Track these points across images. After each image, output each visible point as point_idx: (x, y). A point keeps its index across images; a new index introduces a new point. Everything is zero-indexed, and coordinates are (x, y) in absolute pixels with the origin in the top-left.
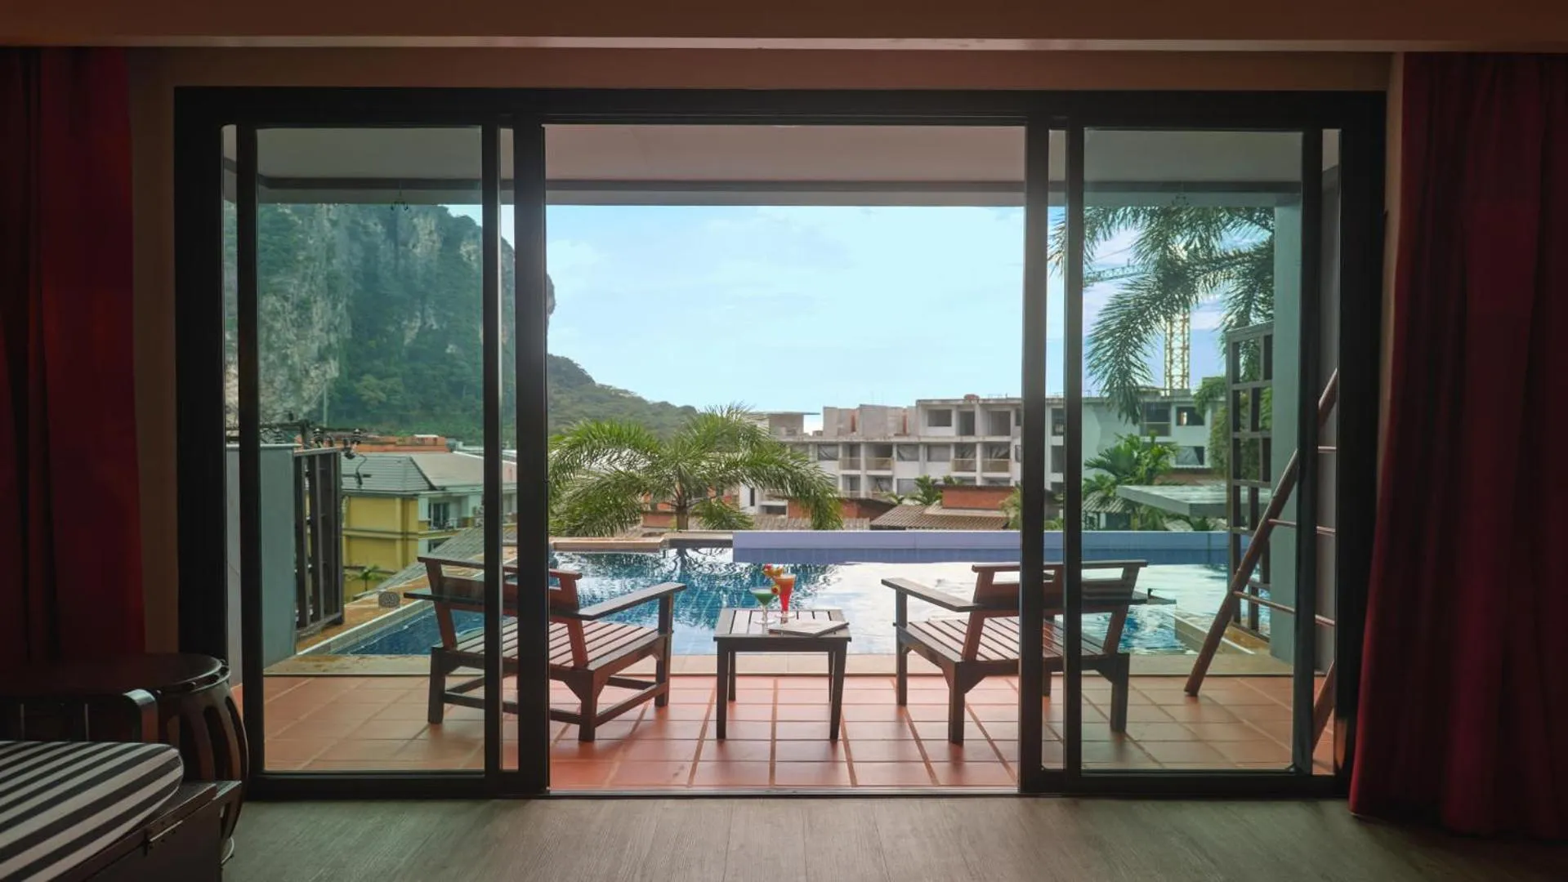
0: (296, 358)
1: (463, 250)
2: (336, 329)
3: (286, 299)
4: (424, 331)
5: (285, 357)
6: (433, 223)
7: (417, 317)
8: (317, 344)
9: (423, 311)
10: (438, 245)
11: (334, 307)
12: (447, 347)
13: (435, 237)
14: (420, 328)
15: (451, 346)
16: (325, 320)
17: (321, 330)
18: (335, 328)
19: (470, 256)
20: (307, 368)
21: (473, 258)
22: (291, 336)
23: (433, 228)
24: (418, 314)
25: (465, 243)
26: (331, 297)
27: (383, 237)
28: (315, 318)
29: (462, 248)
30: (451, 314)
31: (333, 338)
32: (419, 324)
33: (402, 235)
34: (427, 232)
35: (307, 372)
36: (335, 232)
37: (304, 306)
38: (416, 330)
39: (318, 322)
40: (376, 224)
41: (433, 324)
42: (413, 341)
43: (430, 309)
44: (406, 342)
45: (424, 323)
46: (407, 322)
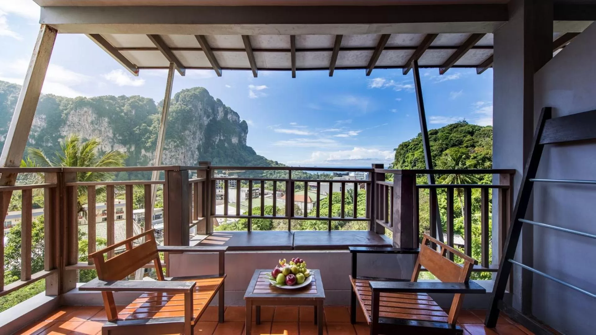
0: (193, 148)
2: (201, 140)
3: (191, 132)
4: (220, 140)
5: (191, 148)
8: (197, 144)
9: (220, 134)
10: (223, 115)
11: (201, 134)
13: (222, 113)
16: (199, 137)
17: (198, 140)
22: (192, 142)
24: (219, 135)
26: (200, 131)
27: (212, 113)
28: (197, 137)
30: (226, 135)
31: (201, 142)
32: (219, 138)
33: (215, 113)
35: (195, 152)
36: (201, 112)
37: (194, 133)
38: (218, 140)
40: (210, 109)
41: (222, 138)
42: (218, 143)
43: (221, 134)
44: (216, 143)
45: (220, 137)
46: (216, 137)
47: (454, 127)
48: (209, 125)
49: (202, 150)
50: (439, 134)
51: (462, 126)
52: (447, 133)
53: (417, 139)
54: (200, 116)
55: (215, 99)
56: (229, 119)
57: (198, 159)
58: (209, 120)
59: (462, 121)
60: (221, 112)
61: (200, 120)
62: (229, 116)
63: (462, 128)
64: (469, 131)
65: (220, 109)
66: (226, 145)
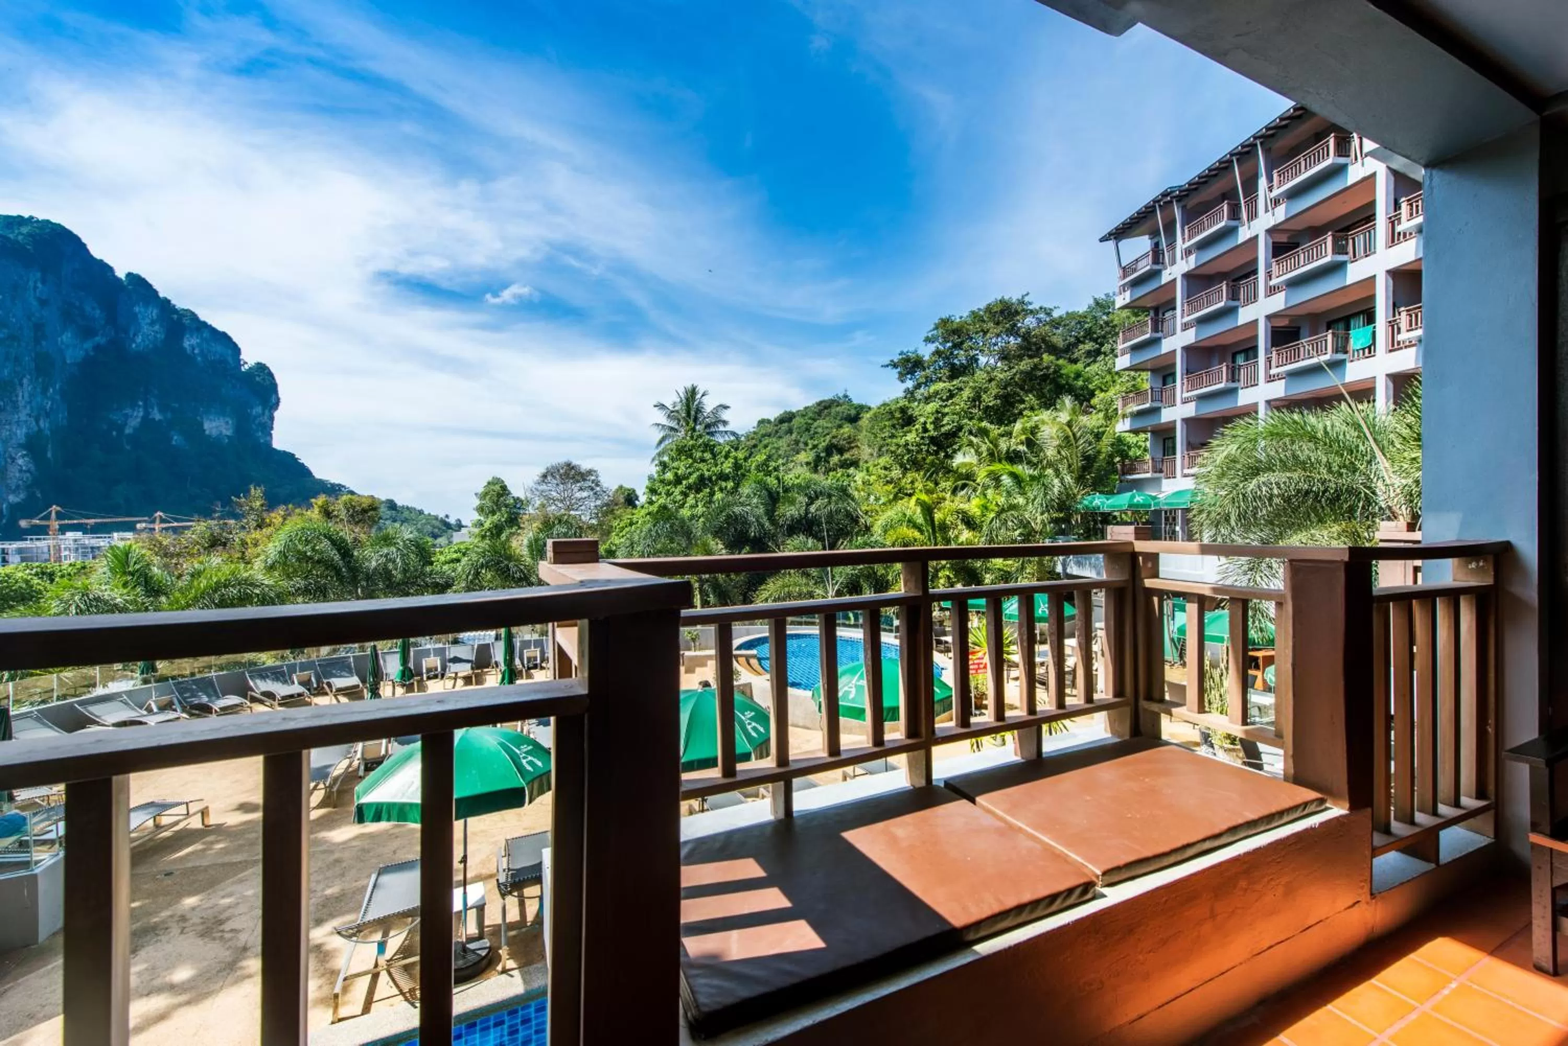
1: (186, 344)
2: (47, 415)
4: (146, 421)
6: (155, 311)
7: (139, 406)
8: (24, 430)
9: (146, 401)
10: (160, 336)
11: (44, 391)
12: (172, 439)
13: (156, 328)
14: (143, 418)
15: (175, 438)
16: (34, 404)
17: (29, 415)
18: (46, 413)
19: (194, 349)
20: (14, 455)
21: (196, 351)
23: (155, 317)
24: (141, 403)
25: (188, 336)
26: (40, 380)
27: (103, 322)
28: (21, 403)
29: (185, 340)
30: (175, 405)
31: (44, 424)
32: (141, 414)
33: (121, 323)
34: (148, 321)
36: (46, 312)
38: (139, 420)
39: (25, 407)
40: (93, 309)
41: (156, 415)
42: (135, 429)
43: (153, 400)
44: (128, 431)
45: (147, 413)
46: (128, 411)
47: (826, 408)
48: (88, 364)
49: (49, 455)
50: (796, 422)
51: (839, 405)
52: (810, 418)
53: (755, 433)
54: (38, 328)
55: (121, 274)
56: (189, 351)
57: (28, 487)
58: (88, 345)
59: (841, 395)
60: (152, 323)
61: (37, 341)
62: (190, 342)
63: (838, 409)
64: (850, 415)
65: (147, 315)
66: (176, 439)
